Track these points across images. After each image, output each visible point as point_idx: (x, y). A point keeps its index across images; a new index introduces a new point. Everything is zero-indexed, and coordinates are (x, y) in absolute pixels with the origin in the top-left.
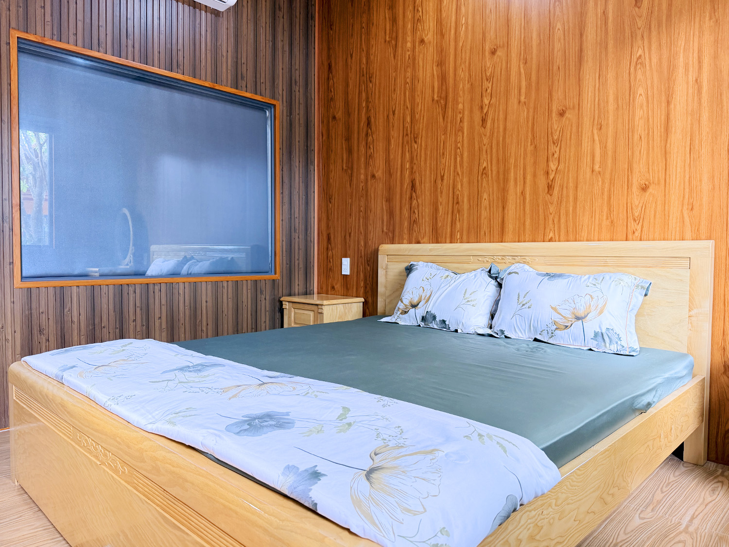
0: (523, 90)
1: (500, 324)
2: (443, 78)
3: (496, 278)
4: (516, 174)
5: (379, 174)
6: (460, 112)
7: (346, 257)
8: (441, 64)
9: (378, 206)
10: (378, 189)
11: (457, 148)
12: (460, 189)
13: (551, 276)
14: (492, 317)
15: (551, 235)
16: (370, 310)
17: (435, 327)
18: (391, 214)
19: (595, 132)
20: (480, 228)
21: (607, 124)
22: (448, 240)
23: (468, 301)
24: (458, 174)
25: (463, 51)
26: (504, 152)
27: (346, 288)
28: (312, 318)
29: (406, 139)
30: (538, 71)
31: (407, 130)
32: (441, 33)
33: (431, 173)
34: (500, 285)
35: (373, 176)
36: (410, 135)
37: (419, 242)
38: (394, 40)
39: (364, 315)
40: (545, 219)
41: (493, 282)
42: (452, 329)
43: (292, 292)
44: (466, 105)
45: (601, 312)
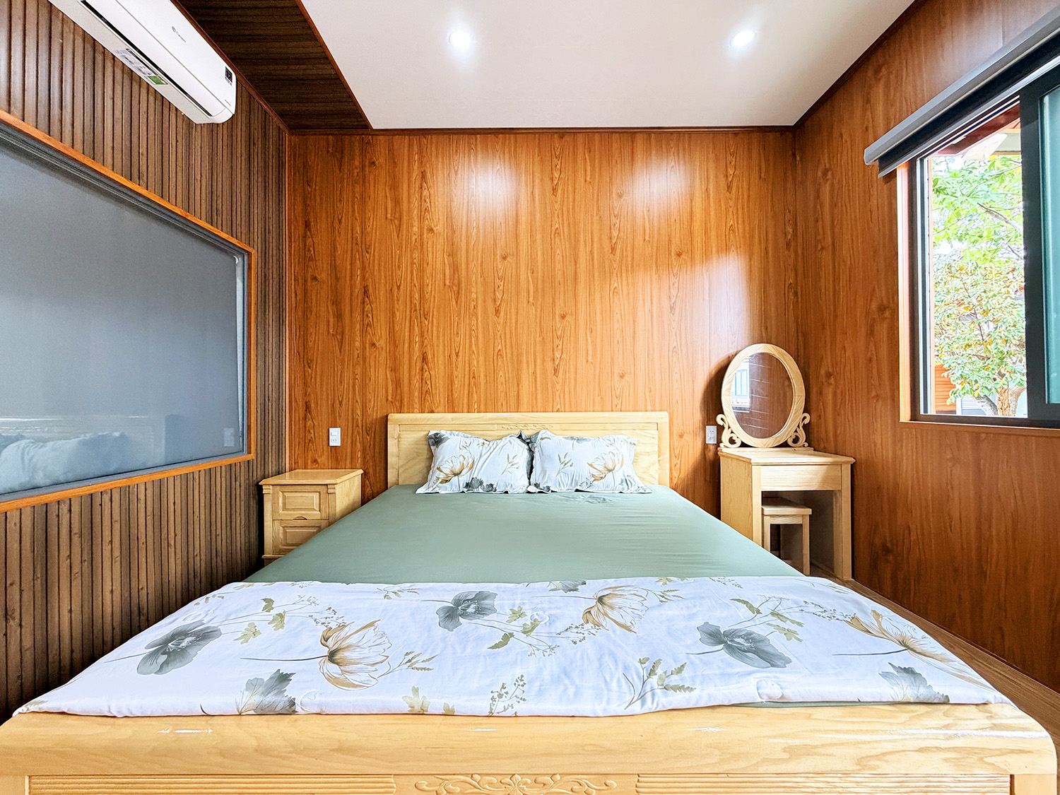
2: (455, 268)
3: (528, 444)
4: (527, 358)
5: (381, 343)
6: (473, 300)
7: (335, 426)
8: (452, 254)
9: (380, 375)
10: (380, 358)
11: (471, 330)
12: (476, 366)
13: (577, 439)
15: (558, 406)
18: (397, 383)
19: (588, 333)
20: (497, 400)
21: (596, 329)
22: (465, 410)
23: (512, 465)
24: (473, 352)
26: (517, 339)
29: (414, 314)
30: (543, 281)
31: (415, 306)
32: (451, 228)
33: (444, 349)
35: (373, 345)
36: (418, 312)
38: (398, 219)
40: (553, 394)
41: (526, 447)
44: (479, 295)
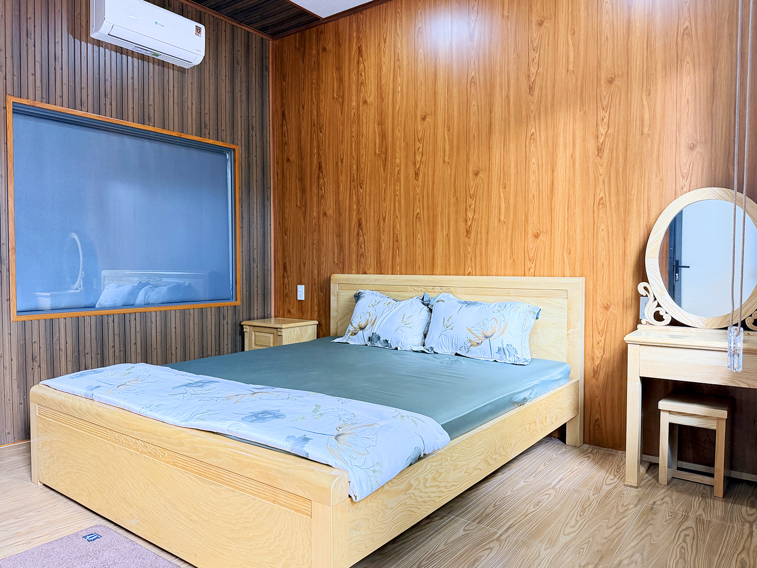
0: (447, 153)
1: (431, 342)
2: (383, 136)
3: (428, 305)
4: (442, 220)
5: (330, 212)
6: (397, 166)
7: (301, 284)
8: (381, 123)
9: (329, 240)
10: (329, 226)
11: (395, 195)
12: (399, 229)
13: (468, 304)
14: (425, 336)
15: (470, 270)
16: (323, 331)
17: (380, 346)
18: (341, 247)
19: (501, 190)
20: (415, 263)
21: (510, 184)
22: (390, 272)
23: (406, 324)
24: (397, 217)
25: (399, 114)
26: (433, 201)
27: (301, 312)
28: (272, 340)
29: (353, 184)
30: (458, 138)
31: (354, 177)
32: (381, 97)
33: (374, 214)
34: (431, 310)
35: (325, 214)
36: (356, 181)
37: (365, 273)
38: (341, 99)
39: (318, 336)
40: (465, 257)
41: (426, 308)
42: (394, 347)
43: (252, 317)
44: (402, 159)
45: (502, 333)
